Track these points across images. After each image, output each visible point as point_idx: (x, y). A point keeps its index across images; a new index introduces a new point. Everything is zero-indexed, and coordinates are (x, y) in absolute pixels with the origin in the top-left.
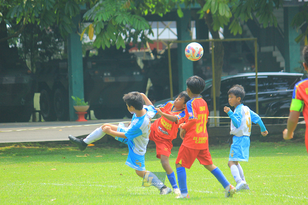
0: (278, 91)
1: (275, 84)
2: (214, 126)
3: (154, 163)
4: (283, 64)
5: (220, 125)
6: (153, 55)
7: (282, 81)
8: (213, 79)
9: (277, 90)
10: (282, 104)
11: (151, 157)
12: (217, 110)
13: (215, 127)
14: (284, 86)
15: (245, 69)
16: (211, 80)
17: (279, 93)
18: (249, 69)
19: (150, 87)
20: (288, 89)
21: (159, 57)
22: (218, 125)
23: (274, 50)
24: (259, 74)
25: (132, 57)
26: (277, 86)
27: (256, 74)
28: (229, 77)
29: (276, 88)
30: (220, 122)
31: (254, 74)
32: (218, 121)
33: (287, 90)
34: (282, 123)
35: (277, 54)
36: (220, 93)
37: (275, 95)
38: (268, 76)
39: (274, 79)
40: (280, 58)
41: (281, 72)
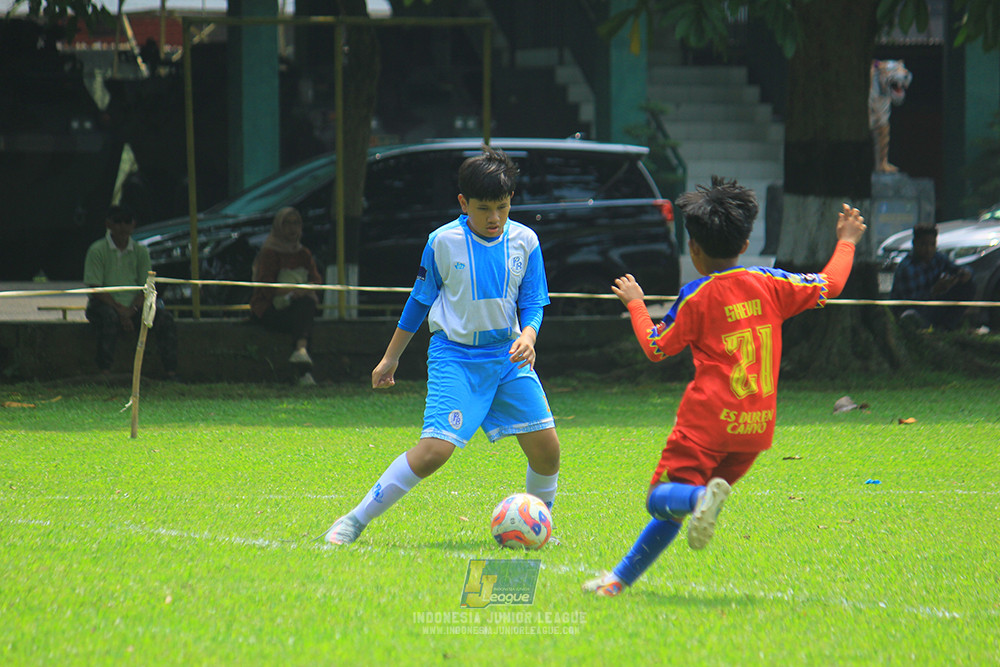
0: (562, 205)
1: (550, 178)
2: (336, 315)
3: (109, 438)
4: (587, 113)
5: (361, 313)
6: (144, 61)
7: (577, 170)
8: (338, 156)
9: (558, 200)
10: (575, 248)
11: (105, 416)
12: (349, 260)
13: (341, 321)
14: (586, 187)
15: (459, 123)
16: (334, 157)
17: (565, 210)
18: (471, 124)
19: (130, 175)
20: (594, 199)
21: (163, 71)
22: (354, 314)
23: (561, 62)
24: (495, 143)
25: (67, 67)
26: (559, 185)
27: (487, 143)
28: (396, 151)
29: (556, 193)
30: (361, 302)
31: (477, 143)
32: (354, 301)
33: (591, 202)
34: (572, 314)
35: (569, 74)
36: (363, 202)
37: (552, 216)
38: (529, 150)
39: (550, 160)
40: (579, 92)
41: (574, 137)
